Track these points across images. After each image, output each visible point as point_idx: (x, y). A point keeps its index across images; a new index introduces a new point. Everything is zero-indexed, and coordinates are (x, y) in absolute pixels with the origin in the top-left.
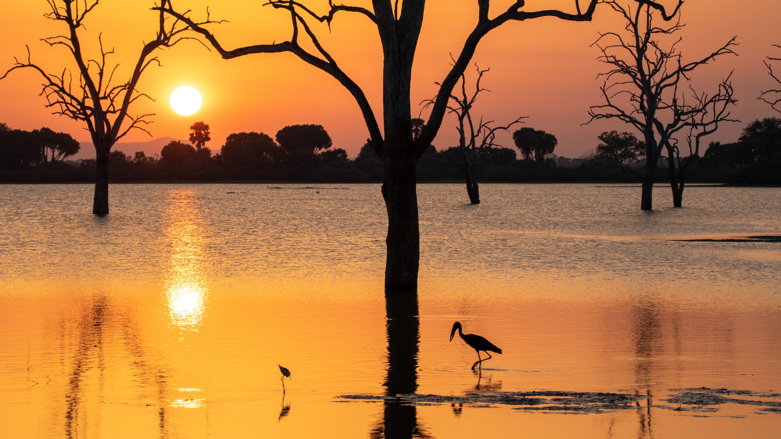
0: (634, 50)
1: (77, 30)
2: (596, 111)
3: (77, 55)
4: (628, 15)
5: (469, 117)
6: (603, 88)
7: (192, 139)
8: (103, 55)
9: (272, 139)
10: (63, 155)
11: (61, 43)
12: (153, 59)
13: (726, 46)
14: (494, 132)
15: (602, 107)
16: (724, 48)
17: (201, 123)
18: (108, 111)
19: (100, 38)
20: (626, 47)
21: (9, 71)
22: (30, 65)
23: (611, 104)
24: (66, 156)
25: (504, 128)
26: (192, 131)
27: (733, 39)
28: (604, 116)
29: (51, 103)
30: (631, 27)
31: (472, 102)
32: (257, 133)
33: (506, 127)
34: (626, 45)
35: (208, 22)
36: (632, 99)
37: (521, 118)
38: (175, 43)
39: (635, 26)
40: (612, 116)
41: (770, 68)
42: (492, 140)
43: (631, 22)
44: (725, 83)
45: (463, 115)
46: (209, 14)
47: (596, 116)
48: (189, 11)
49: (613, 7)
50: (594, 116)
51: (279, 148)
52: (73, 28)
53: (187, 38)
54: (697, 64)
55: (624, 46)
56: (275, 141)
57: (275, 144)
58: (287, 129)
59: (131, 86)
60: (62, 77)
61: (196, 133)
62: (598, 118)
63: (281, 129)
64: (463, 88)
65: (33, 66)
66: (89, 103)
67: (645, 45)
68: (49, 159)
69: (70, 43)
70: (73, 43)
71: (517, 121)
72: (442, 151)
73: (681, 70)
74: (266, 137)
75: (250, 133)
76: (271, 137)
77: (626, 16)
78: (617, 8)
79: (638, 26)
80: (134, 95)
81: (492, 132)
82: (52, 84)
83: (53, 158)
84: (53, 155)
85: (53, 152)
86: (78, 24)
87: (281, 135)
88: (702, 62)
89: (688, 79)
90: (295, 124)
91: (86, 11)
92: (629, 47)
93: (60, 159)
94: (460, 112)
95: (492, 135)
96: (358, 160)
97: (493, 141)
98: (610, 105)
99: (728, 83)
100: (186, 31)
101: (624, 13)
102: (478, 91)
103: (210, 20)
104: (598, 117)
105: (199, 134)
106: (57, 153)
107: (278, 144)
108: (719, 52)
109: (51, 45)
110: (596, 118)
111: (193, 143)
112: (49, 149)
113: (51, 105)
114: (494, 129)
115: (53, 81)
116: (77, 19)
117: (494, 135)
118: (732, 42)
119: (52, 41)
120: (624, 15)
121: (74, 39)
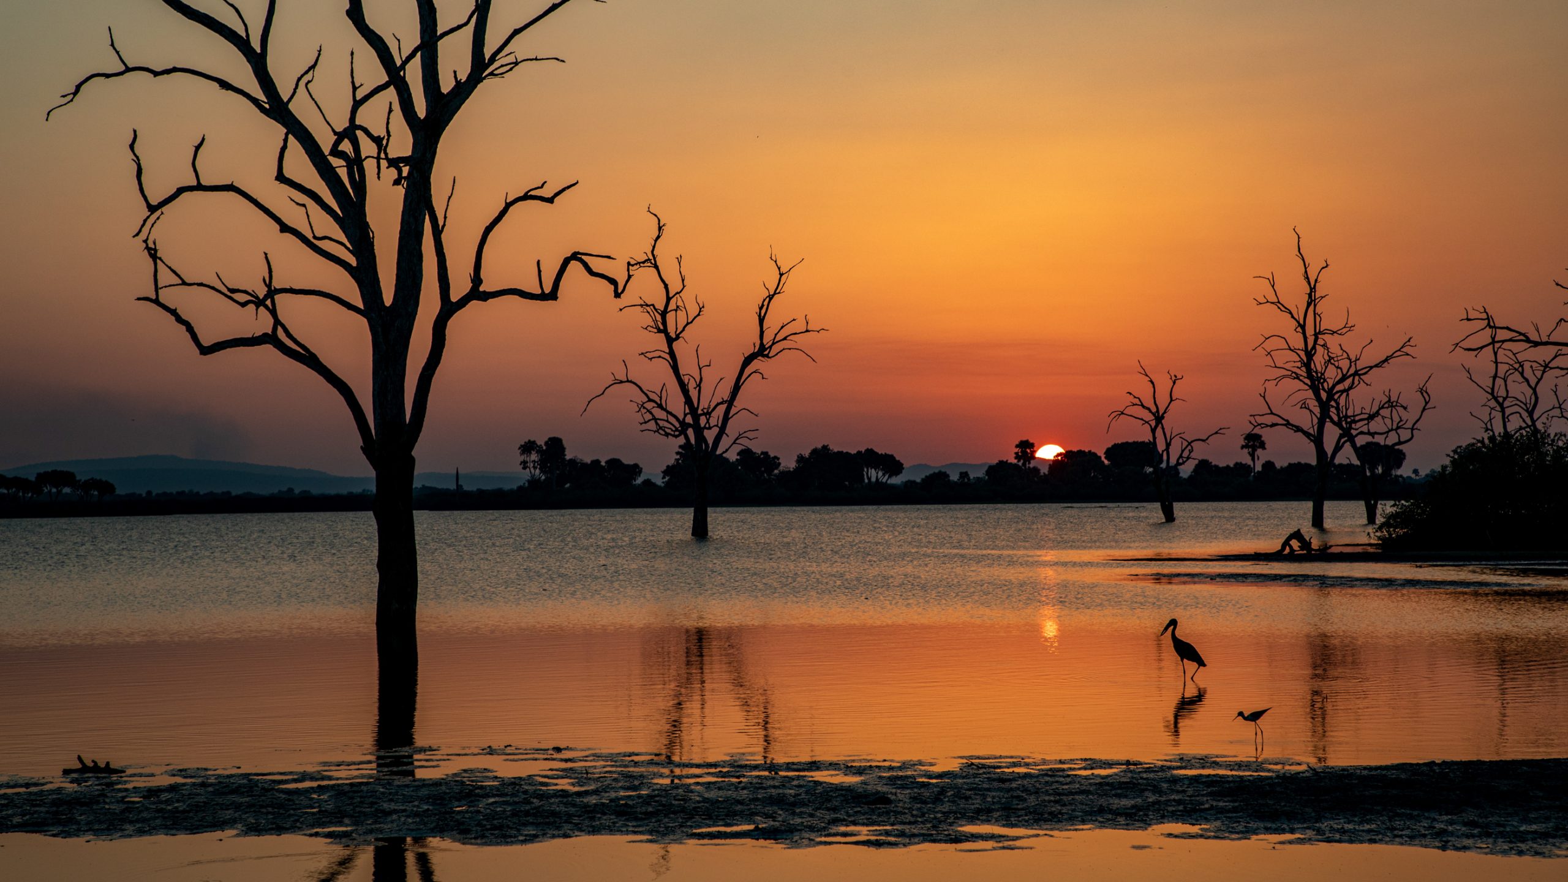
0: (1302, 354)
1: (675, 345)
2: (1260, 420)
3: (675, 368)
4: (1296, 316)
5: (1163, 429)
6: (1263, 395)
7: (1017, 457)
8: (700, 369)
9: (1100, 457)
10: (887, 477)
11: (660, 357)
12: (755, 372)
13: (1402, 348)
14: (1192, 444)
15: (1263, 415)
16: (1399, 350)
17: (1027, 441)
18: (705, 428)
19: (697, 351)
20: (1292, 350)
21: (607, 388)
22: (628, 381)
23: (1274, 412)
24: (890, 477)
25: (1203, 441)
26: (1017, 450)
27: (1409, 341)
28: (1267, 426)
29: (646, 420)
30: (1299, 329)
31: (1165, 412)
32: (1084, 451)
33: (1205, 438)
34: (1292, 348)
35: (807, 331)
36: (1303, 406)
37: (1221, 429)
38: (777, 354)
39: (1303, 327)
40: (1277, 425)
41: (1468, 372)
42: (1190, 453)
43: (1300, 325)
44: (1422, 389)
45: (1156, 427)
46: (807, 323)
47: (1259, 425)
48: (794, 320)
49: (1279, 308)
50: (1256, 424)
51: (1108, 466)
52: (670, 341)
53: (790, 349)
54: (1371, 368)
55: (1290, 349)
56: (1103, 459)
57: (1103, 462)
58: (1115, 446)
59: (730, 402)
60: (661, 392)
61: (1021, 452)
62: (1262, 428)
63: (1110, 446)
64: (1154, 398)
65: (631, 382)
66: (689, 419)
67: (1314, 347)
68: (873, 479)
69: (668, 357)
70: (671, 357)
71: (1216, 433)
72: (1281, 467)
73: (1356, 373)
74: (1095, 454)
75: (1078, 451)
76: (1099, 454)
77: (1293, 317)
78: (1283, 309)
79: (1307, 328)
80: (733, 411)
81: (1189, 444)
82: (650, 400)
83: (877, 479)
84: (877, 477)
85: (877, 473)
86: (678, 337)
87: (1109, 452)
88: (1376, 366)
89: (1367, 385)
90: (1124, 441)
91: (688, 324)
92: (1298, 351)
93: (884, 480)
94: (1153, 423)
95: (1189, 447)
96: (1190, 477)
97: (1192, 454)
98: (1272, 413)
99: (1424, 389)
100: (785, 341)
101: (1291, 313)
102: (1172, 400)
103: (809, 328)
104: (1263, 426)
105: (1024, 453)
106: (880, 474)
107: (1106, 462)
108: (1394, 355)
109: (651, 359)
110: (1259, 427)
111: (1019, 461)
112: (873, 470)
113: (646, 422)
114: (1192, 442)
115: (651, 398)
116: (676, 332)
117: (1192, 447)
118: (1408, 344)
119: (649, 355)
120: (1290, 316)
121: (672, 353)
